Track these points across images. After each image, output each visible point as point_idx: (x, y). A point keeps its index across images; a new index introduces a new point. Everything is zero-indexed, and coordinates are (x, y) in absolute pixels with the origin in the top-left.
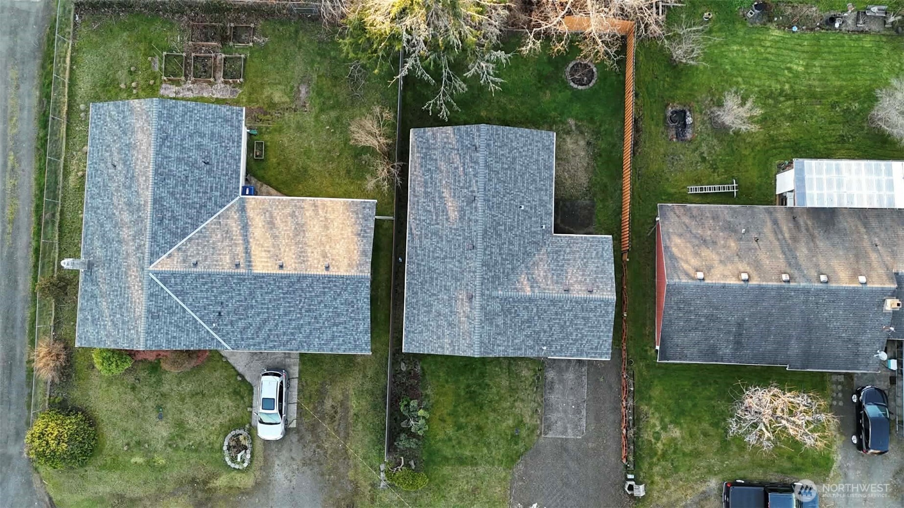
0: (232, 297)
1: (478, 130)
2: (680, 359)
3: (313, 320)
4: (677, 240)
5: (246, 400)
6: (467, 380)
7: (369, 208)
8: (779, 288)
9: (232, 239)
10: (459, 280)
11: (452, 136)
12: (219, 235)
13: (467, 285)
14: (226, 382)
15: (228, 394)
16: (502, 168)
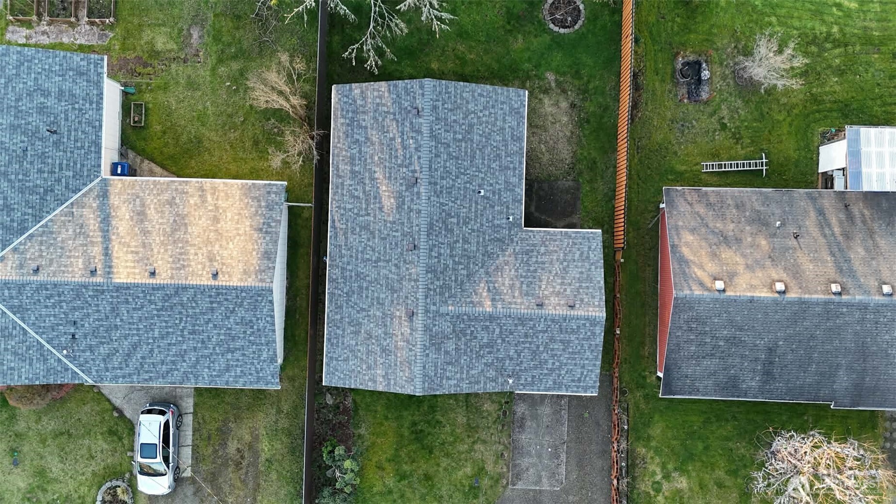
0: (88, 315)
1: (422, 87)
2: (690, 394)
3: (199, 345)
4: (688, 237)
5: (126, 442)
6: (413, 416)
7: (276, 193)
8: (827, 303)
9: (88, 236)
10: (396, 291)
11: (386, 94)
12: (71, 230)
13: (407, 297)
14: (98, 418)
15: (102, 434)
16: (454, 139)
